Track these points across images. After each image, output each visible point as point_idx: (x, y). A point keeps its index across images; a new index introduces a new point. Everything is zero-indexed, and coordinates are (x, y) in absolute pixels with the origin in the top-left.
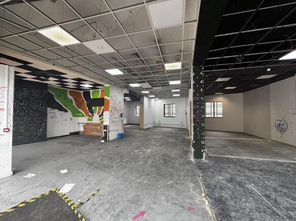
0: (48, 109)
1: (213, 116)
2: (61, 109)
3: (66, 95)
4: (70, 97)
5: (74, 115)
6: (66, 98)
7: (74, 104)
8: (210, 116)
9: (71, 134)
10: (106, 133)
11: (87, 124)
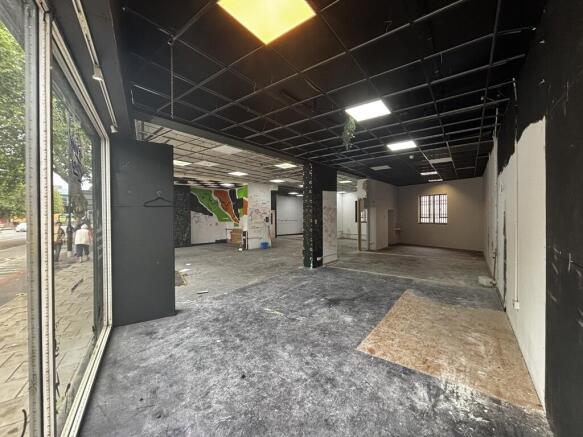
0: (192, 213)
1: (432, 221)
2: (205, 212)
3: (210, 197)
4: (215, 198)
5: (220, 220)
6: (210, 199)
7: (220, 206)
8: (427, 221)
9: (217, 242)
10: (244, 240)
11: (234, 231)
